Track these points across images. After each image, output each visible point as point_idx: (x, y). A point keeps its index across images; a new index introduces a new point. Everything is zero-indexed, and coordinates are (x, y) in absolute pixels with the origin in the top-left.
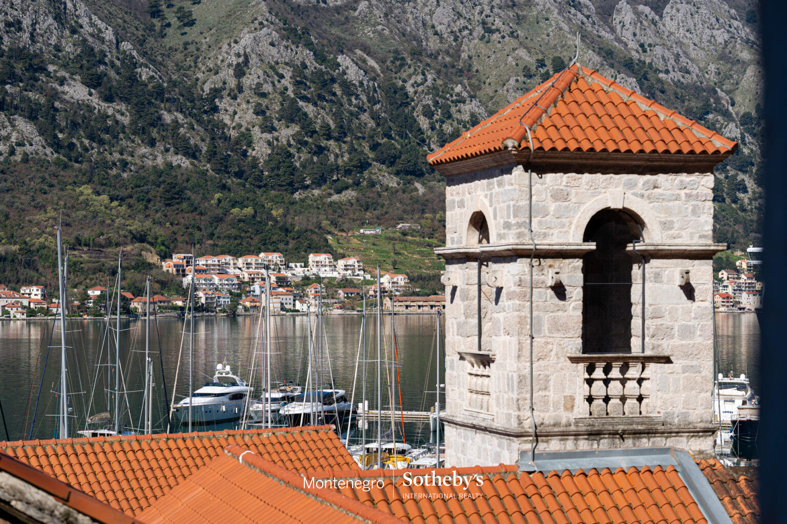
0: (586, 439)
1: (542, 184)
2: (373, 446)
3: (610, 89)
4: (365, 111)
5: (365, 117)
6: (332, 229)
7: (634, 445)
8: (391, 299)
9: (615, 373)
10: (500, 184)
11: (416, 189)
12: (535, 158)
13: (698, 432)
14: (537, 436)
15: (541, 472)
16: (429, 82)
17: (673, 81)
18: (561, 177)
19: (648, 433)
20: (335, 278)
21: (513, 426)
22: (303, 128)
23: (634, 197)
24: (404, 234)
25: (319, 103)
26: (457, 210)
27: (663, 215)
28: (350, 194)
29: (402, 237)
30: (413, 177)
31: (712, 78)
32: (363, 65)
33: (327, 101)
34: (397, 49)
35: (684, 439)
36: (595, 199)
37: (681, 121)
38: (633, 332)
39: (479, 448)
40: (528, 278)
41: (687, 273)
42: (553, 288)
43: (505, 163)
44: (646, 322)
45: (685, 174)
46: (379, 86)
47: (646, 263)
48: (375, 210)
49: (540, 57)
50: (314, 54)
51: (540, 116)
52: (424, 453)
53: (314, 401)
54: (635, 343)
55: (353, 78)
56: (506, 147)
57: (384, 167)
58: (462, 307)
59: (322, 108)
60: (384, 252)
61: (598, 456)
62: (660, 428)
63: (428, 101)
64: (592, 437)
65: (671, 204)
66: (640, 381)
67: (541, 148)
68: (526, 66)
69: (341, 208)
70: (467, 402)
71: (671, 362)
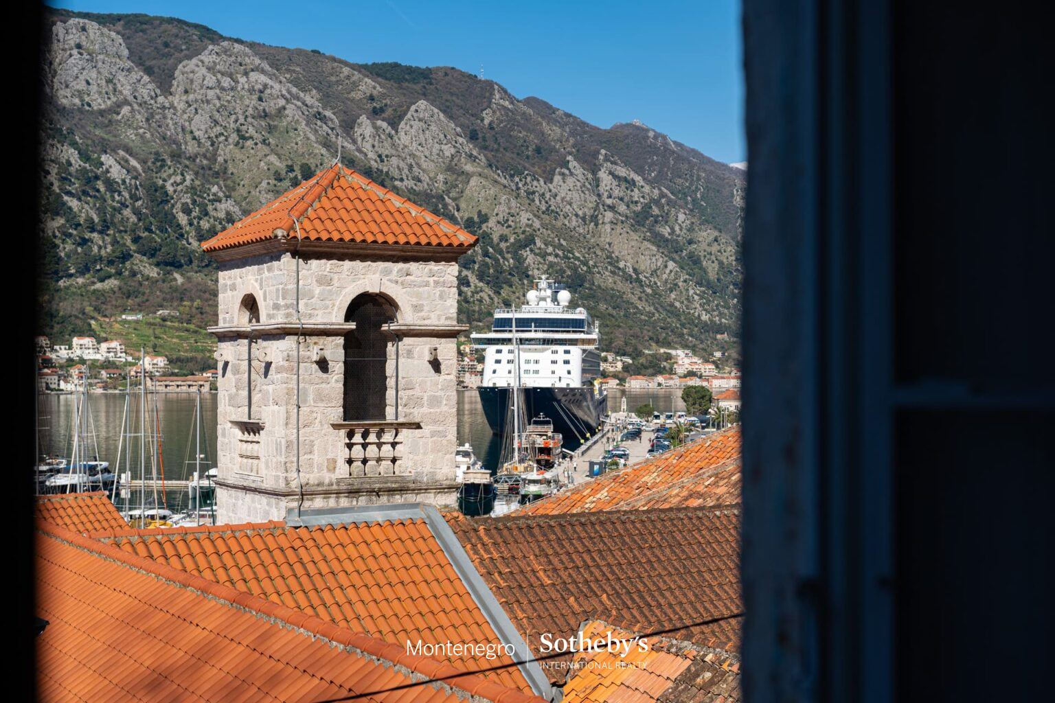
0: (346, 497)
1: (308, 270)
2: (136, 513)
3: (368, 188)
4: (127, 206)
5: (127, 212)
6: (96, 315)
7: (389, 501)
8: (151, 379)
9: (372, 438)
10: (270, 270)
11: (175, 279)
12: (302, 246)
13: (444, 489)
14: (302, 495)
15: (306, 527)
16: (188, 183)
17: (407, 188)
18: (325, 264)
19: (401, 490)
20: (98, 360)
21: (281, 486)
22: (67, 221)
23: (389, 283)
24: (164, 320)
25: (83, 198)
26: (229, 293)
27: (414, 299)
28: (112, 283)
29: (162, 322)
30: (172, 268)
31: (440, 187)
32: (126, 164)
33: (91, 197)
34: (158, 151)
35: (432, 495)
36: (355, 284)
37: (429, 218)
38: (388, 402)
39: (249, 508)
40: (295, 353)
41: (435, 350)
42: (317, 363)
43: (275, 250)
44: (399, 393)
45: (433, 263)
46: (141, 185)
47: (399, 341)
48: (136, 297)
49: (290, 163)
50: (79, 153)
51: (307, 210)
52: (184, 518)
53: (80, 473)
54: (390, 412)
55: (116, 176)
56: (276, 237)
57: (145, 258)
58: (234, 380)
59: (86, 203)
60: (145, 336)
61: (356, 512)
62: (412, 486)
63: (187, 199)
64: (352, 495)
65: (421, 289)
66: (394, 445)
67: (307, 238)
68: (277, 171)
69: (103, 295)
70: (238, 466)
71: (421, 428)
